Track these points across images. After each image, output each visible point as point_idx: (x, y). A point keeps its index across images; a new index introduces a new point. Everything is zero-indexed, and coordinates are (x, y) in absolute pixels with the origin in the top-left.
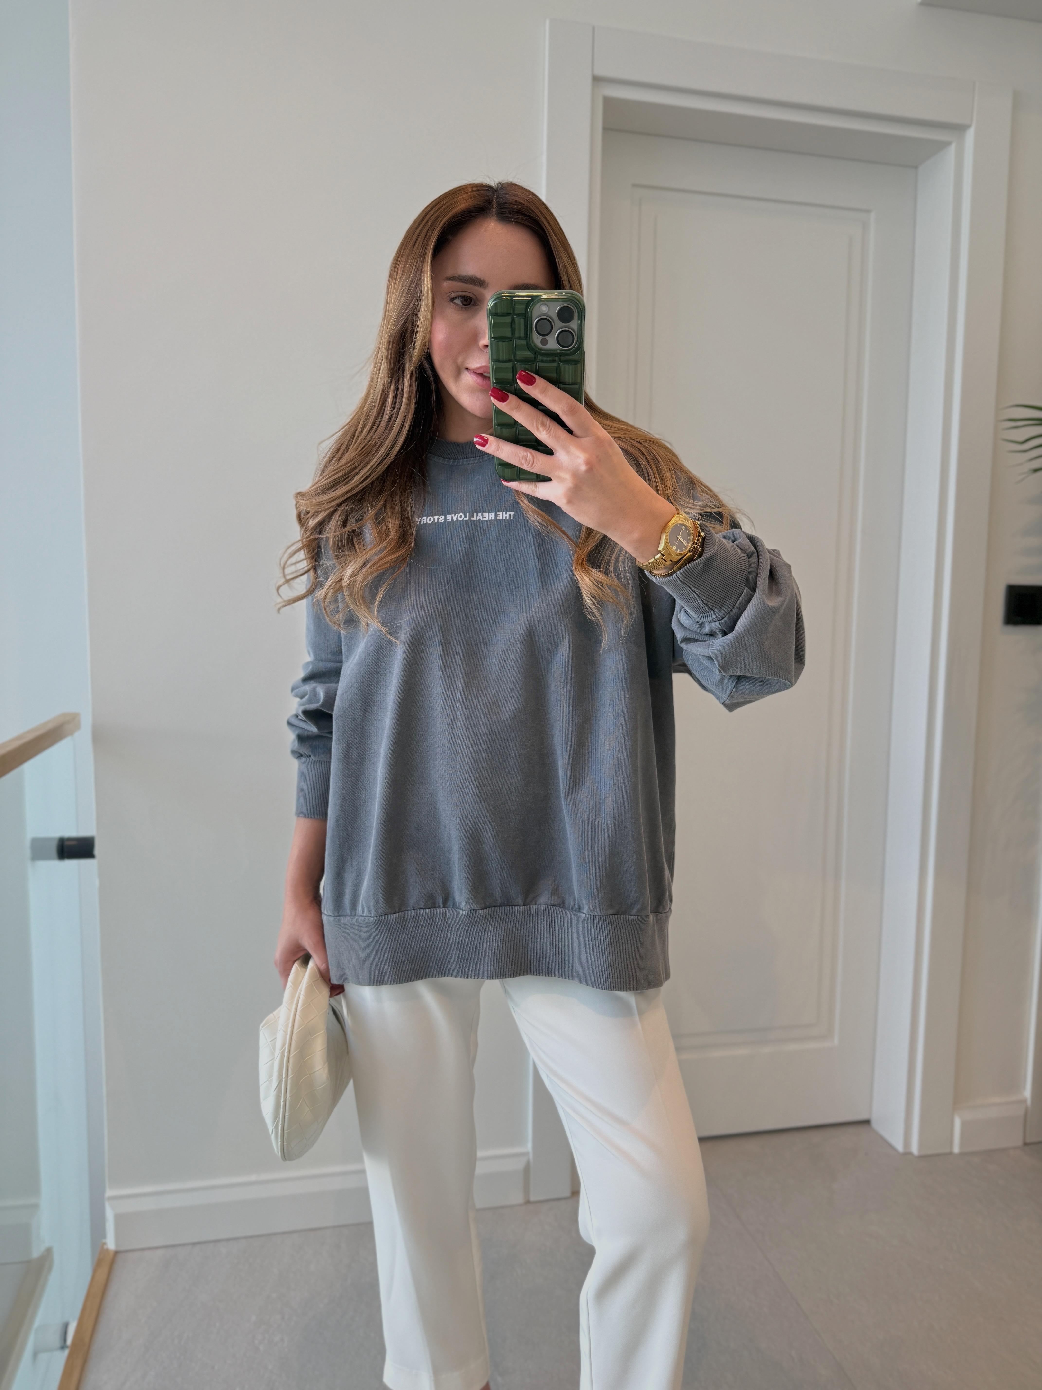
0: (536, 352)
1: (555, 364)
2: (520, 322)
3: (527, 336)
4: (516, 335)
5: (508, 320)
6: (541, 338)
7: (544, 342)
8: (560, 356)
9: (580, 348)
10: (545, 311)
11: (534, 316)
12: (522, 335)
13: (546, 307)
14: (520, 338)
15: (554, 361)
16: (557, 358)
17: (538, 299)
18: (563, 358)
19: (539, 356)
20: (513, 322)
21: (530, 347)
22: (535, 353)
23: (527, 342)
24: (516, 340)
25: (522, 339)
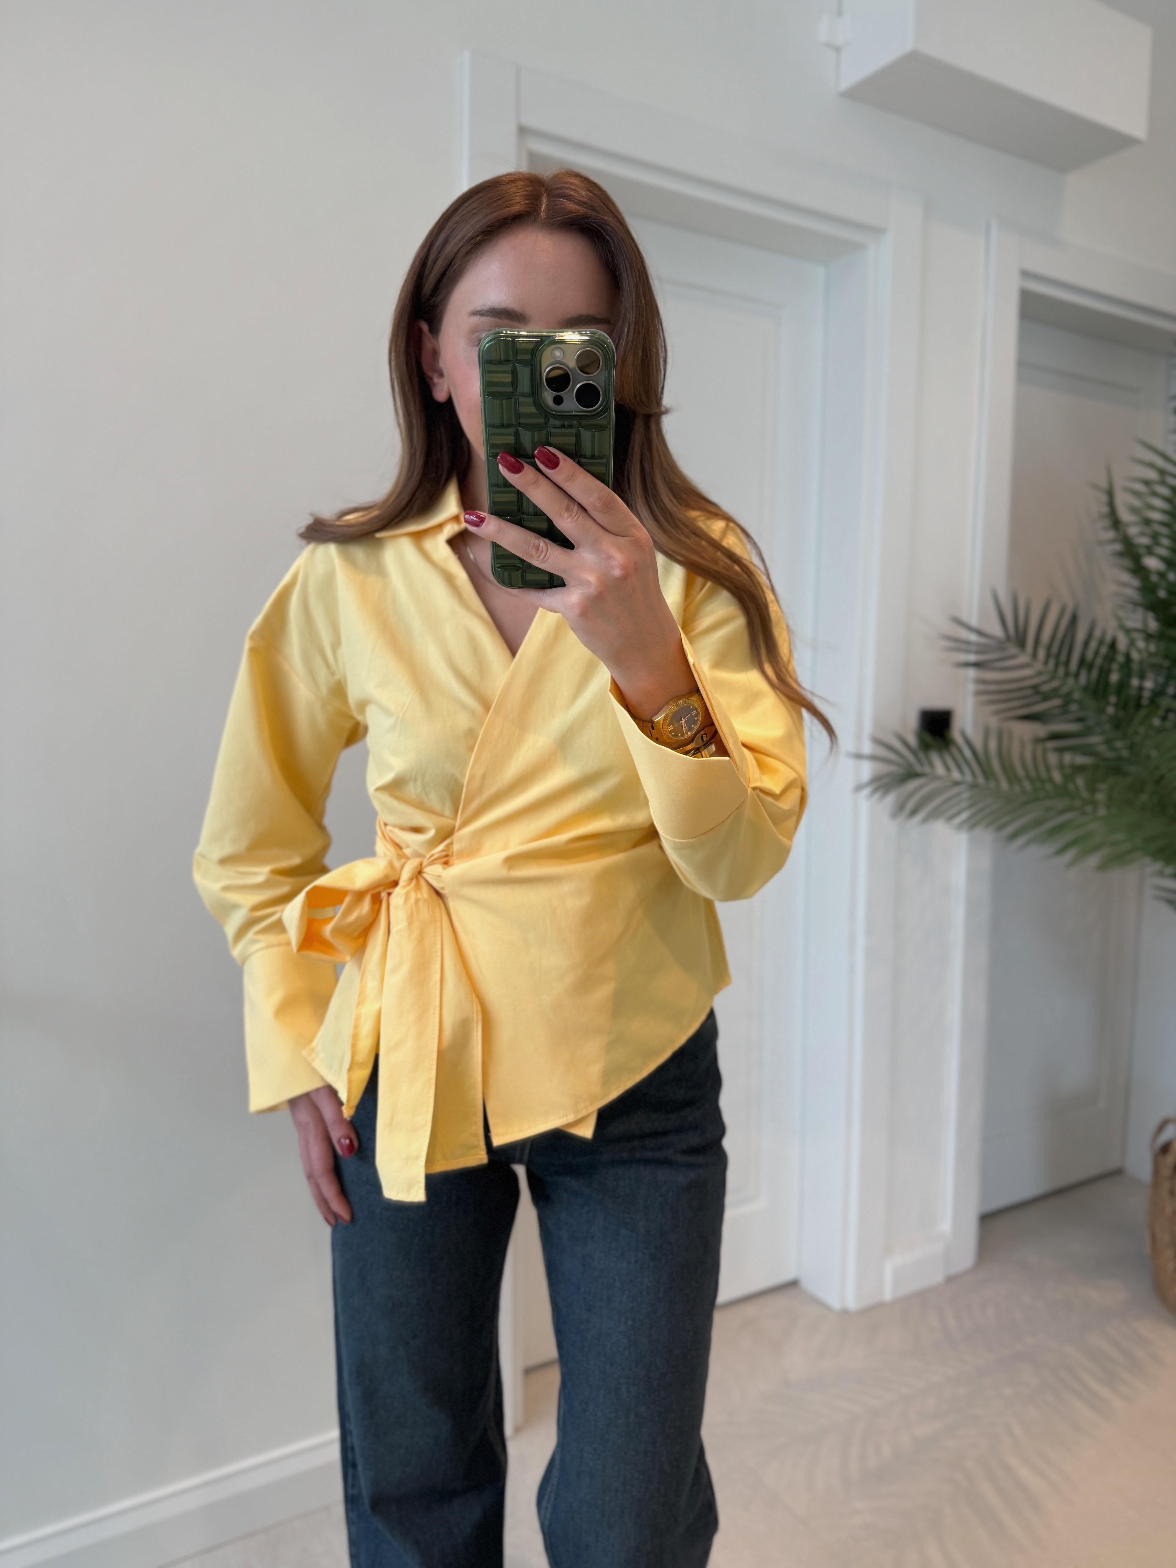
0: (547, 414)
1: (573, 431)
2: (524, 373)
3: (535, 392)
4: (520, 389)
5: (508, 369)
6: (554, 394)
7: (558, 400)
8: (581, 419)
10: (559, 357)
11: (544, 365)
12: (527, 389)
13: (560, 352)
14: (524, 395)
15: (570, 426)
16: (575, 422)
17: (551, 339)
18: (584, 422)
19: (554, 419)
20: (514, 373)
21: (540, 406)
22: (546, 416)
23: (535, 401)
24: (519, 397)
25: (527, 397)
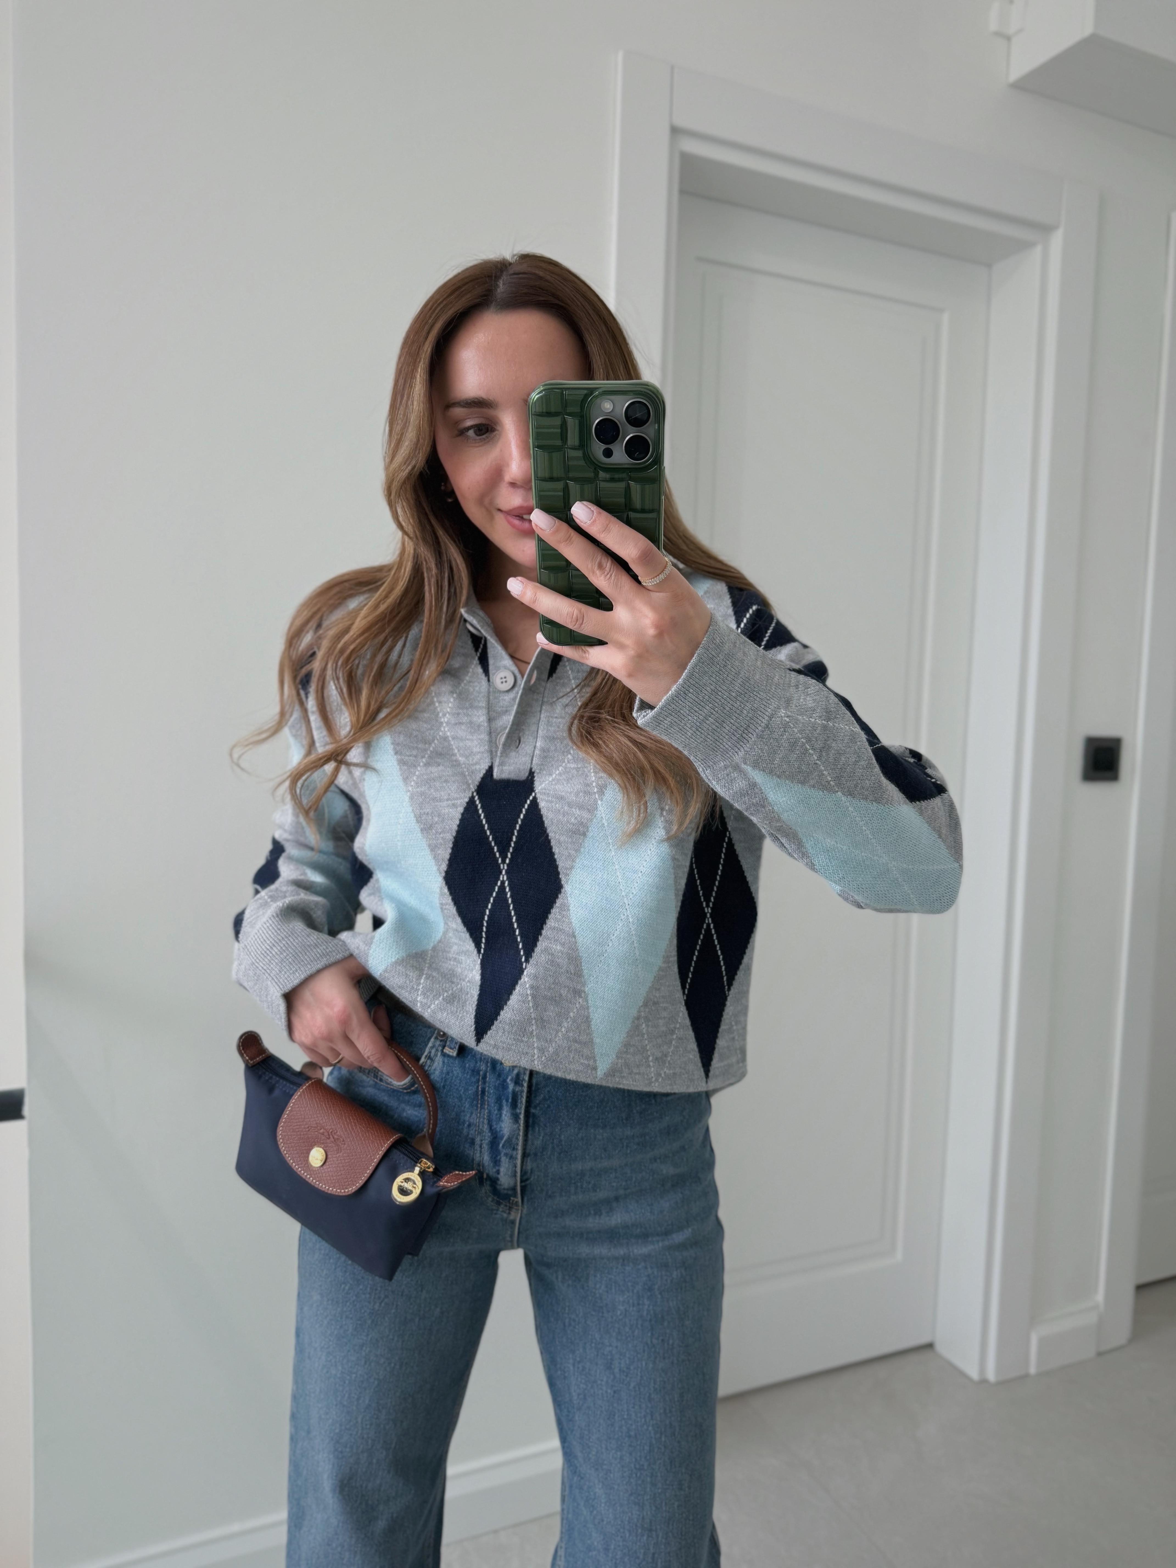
0: (597, 467)
1: (623, 486)
2: (573, 425)
3: (584, 444)
4: (570, 442)
5: (557, 421)
6: (603, 447)
7: (608, 453)
8: (631, 472)
9: (658, 460)
10: (609, 409)
11: (594, 417)
12: (577, 443)
13: (610, 403)
14: (574, 448)
15: (620, 480)
16: (624, 475)
18: (632, 475)
19: (601, 472)
20: (564, 426)
21: (589, 459)
22: (595, 469)
23: (584, 454)
24: (568, 450)
25: (577, 449)
